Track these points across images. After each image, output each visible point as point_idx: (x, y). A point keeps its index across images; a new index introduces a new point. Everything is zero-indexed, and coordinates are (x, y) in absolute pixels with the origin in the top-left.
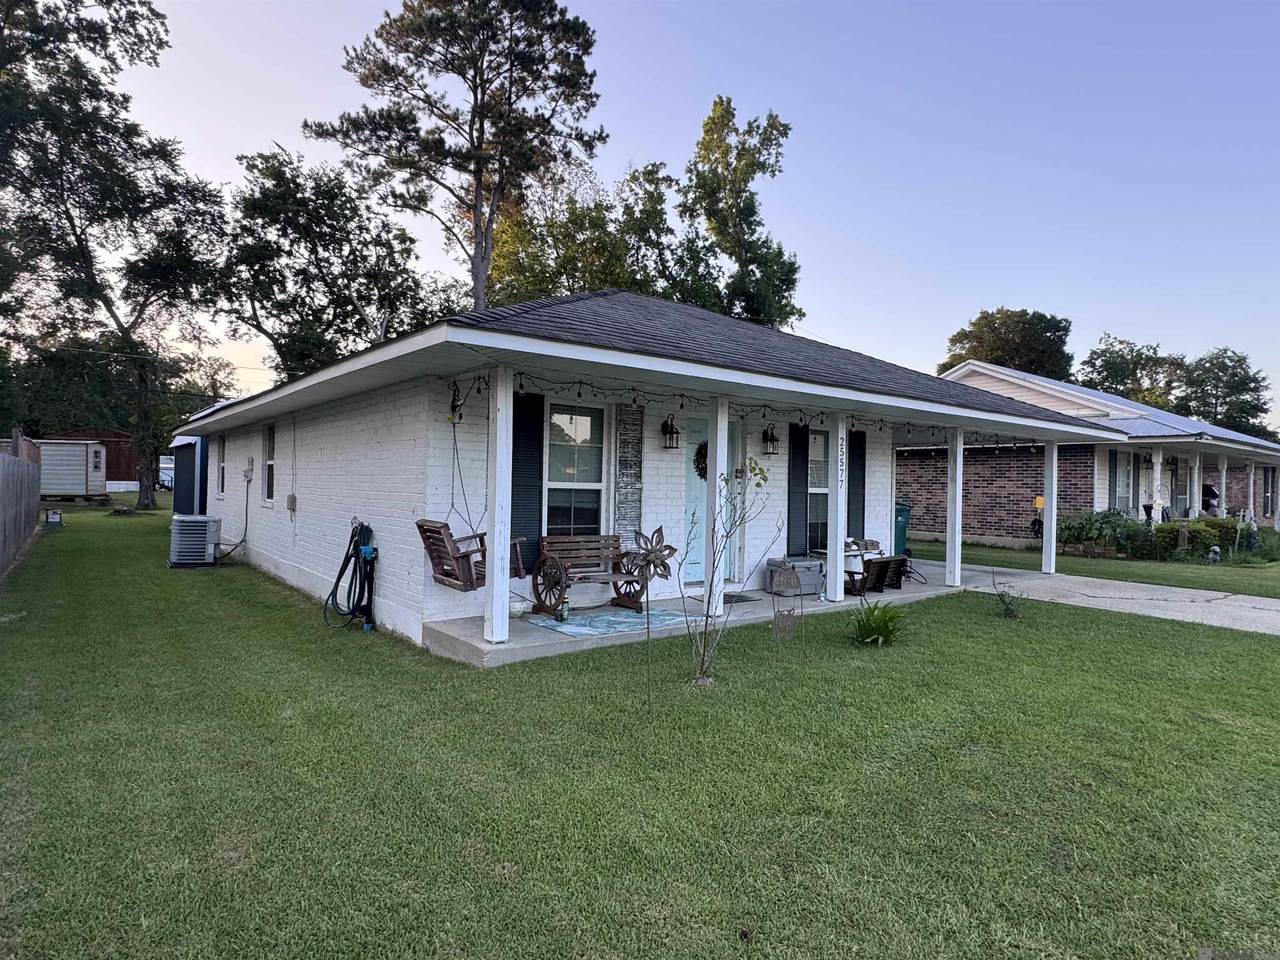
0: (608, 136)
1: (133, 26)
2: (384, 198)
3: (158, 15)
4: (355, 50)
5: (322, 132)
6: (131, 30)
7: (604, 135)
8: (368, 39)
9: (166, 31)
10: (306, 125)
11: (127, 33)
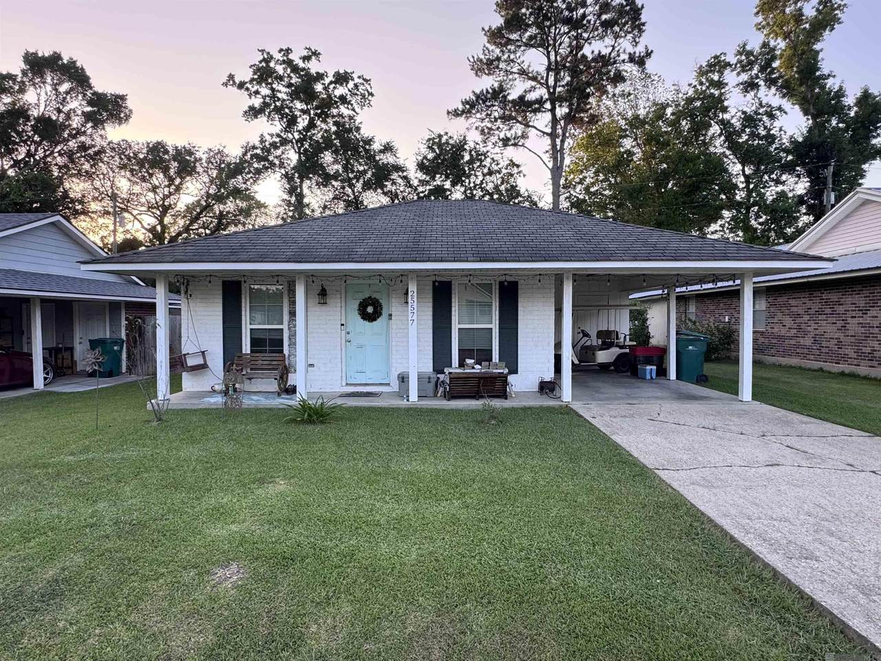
0: (652, 52)
1: (358, 90)
2: (495, 144)
3: (366, 81)
4: (473, 57)
5: (456, 114)
6: (358, 93)
7: (649, 51)
8: (485, 46)
9: (371, 88)
10: (448, 113)
11: (356, 94)
